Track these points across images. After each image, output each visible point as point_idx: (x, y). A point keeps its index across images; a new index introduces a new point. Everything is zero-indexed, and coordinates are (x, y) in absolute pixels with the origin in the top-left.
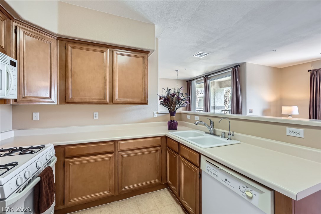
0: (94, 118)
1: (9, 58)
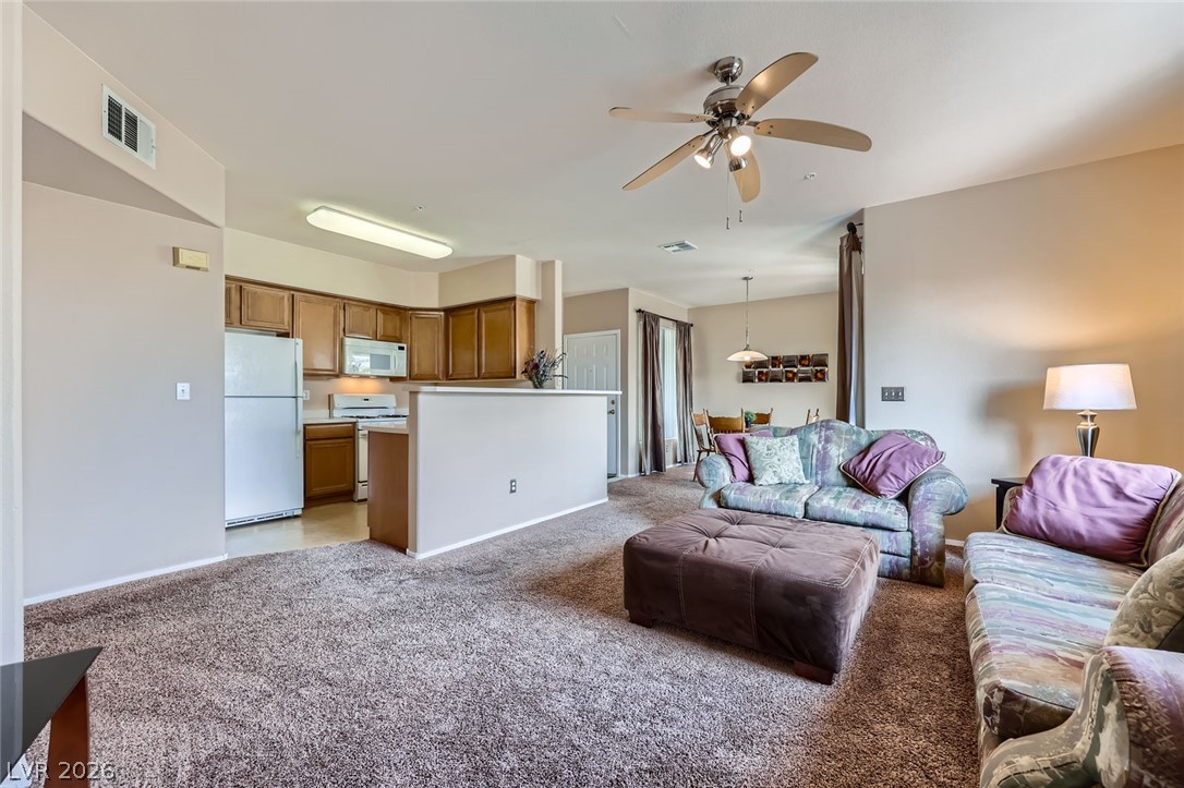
1: (396, 345)
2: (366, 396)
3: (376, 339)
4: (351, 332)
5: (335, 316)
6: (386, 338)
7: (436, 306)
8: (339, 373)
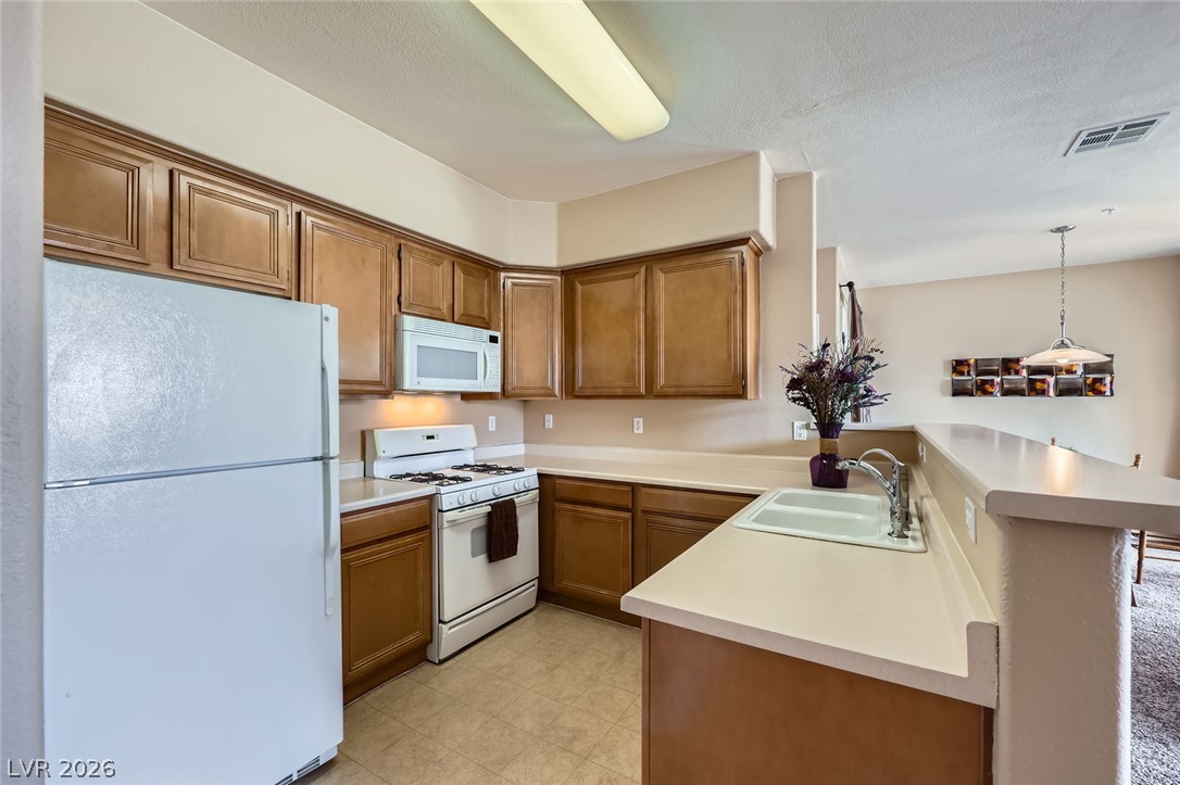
0: (635, 431)
1: (486, 333)
2: (430, 429)
3: (454, 322)
4: (410, 305)
5: (384, 268)
6: (469, 320)
7: (553, 263)
8: (390, 386)
